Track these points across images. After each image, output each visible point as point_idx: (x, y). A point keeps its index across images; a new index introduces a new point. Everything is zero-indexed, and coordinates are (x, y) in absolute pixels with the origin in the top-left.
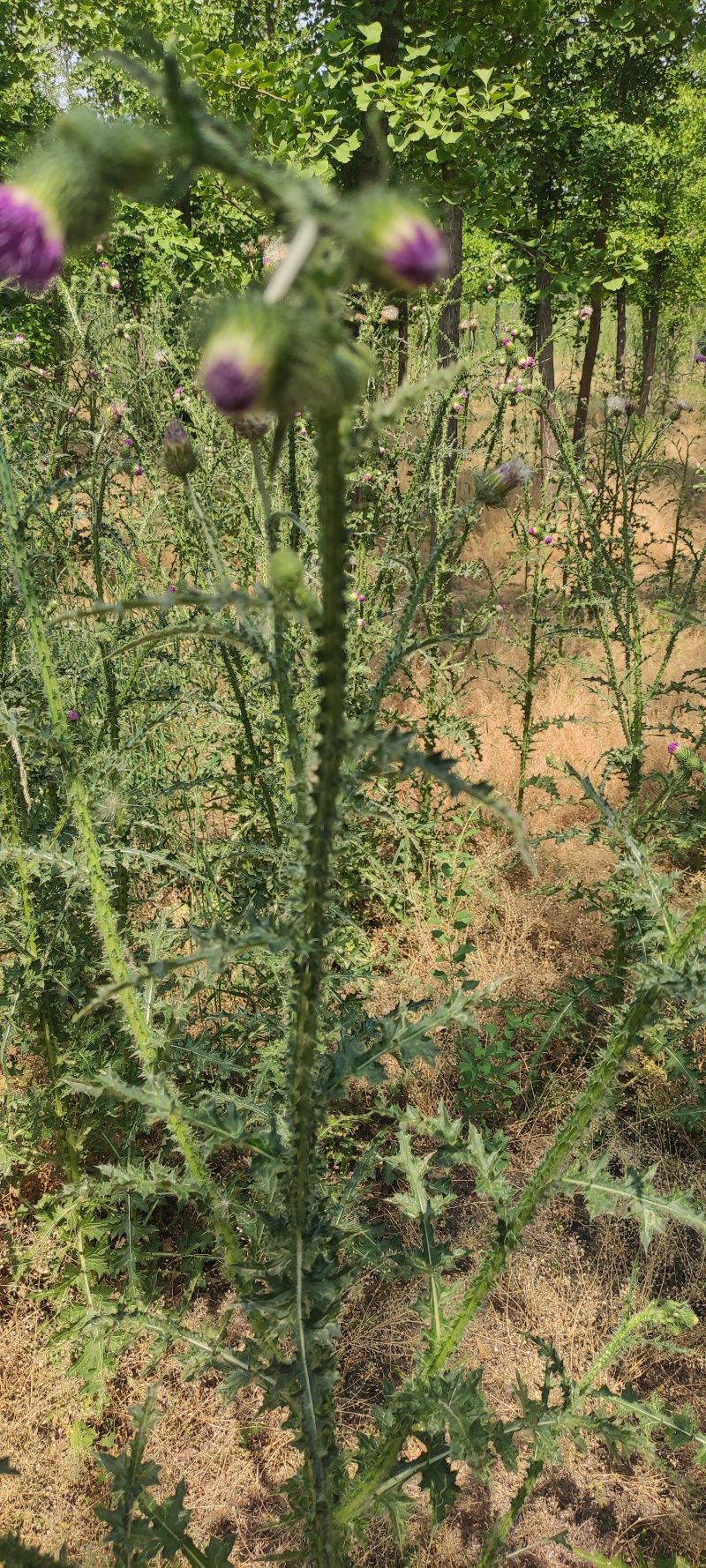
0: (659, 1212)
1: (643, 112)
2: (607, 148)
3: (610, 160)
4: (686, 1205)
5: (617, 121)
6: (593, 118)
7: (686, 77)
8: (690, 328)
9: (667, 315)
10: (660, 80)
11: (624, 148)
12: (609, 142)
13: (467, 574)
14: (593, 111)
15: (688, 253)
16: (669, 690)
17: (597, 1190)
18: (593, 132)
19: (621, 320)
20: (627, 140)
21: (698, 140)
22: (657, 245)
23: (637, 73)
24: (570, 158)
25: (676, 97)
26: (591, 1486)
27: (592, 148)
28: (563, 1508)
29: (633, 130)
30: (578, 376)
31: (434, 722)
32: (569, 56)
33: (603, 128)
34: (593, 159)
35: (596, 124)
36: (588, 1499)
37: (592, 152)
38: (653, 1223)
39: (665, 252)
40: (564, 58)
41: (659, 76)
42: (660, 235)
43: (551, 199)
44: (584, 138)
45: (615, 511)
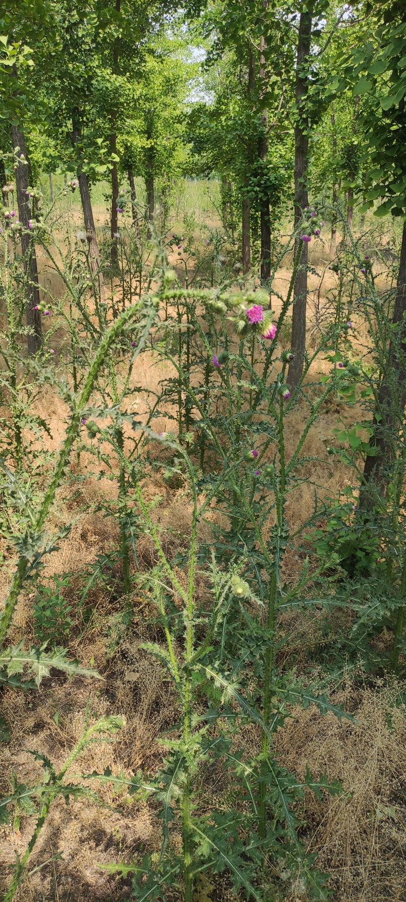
0: (47, 666)
1: (126, 69)
2: (107, 88)
3: (109, 95)
4: (61, 659)
5: (112, 74)
6: (98, 71)
7: (151, 52)
8: (175, 191)
9: (158, 183)
10: (136, 52)
11: (117, 89)
12: (109, 85)
13: (26, 333)
14: (98, 67)
15: (165, 150)
16: (133, 391)
17: (16, 661)
18: (99, 79)
19: (132, 184)
20: (118, 85)
21: (163, 86)
22: (148, 144)
23: (122, 47)
24: (87, 93)
25: (145, 62)
26: (113, 829)
27: (98, 88)
28: (97, 845)
29: (120, 79)
30: (108, 216)
31: (18, 419)
32: (80, 35)
33: (104, 77)
34: (100, 94)
35: (100, 74)
36: (111, 836)
37: (99, 90)
38: (43, 671)
39: (152, 148)
40: (77, 35)
41: (135, 50)
42: (148, 138)
43: (79, 116)
44: (94, 82)
45: (131, 293)
